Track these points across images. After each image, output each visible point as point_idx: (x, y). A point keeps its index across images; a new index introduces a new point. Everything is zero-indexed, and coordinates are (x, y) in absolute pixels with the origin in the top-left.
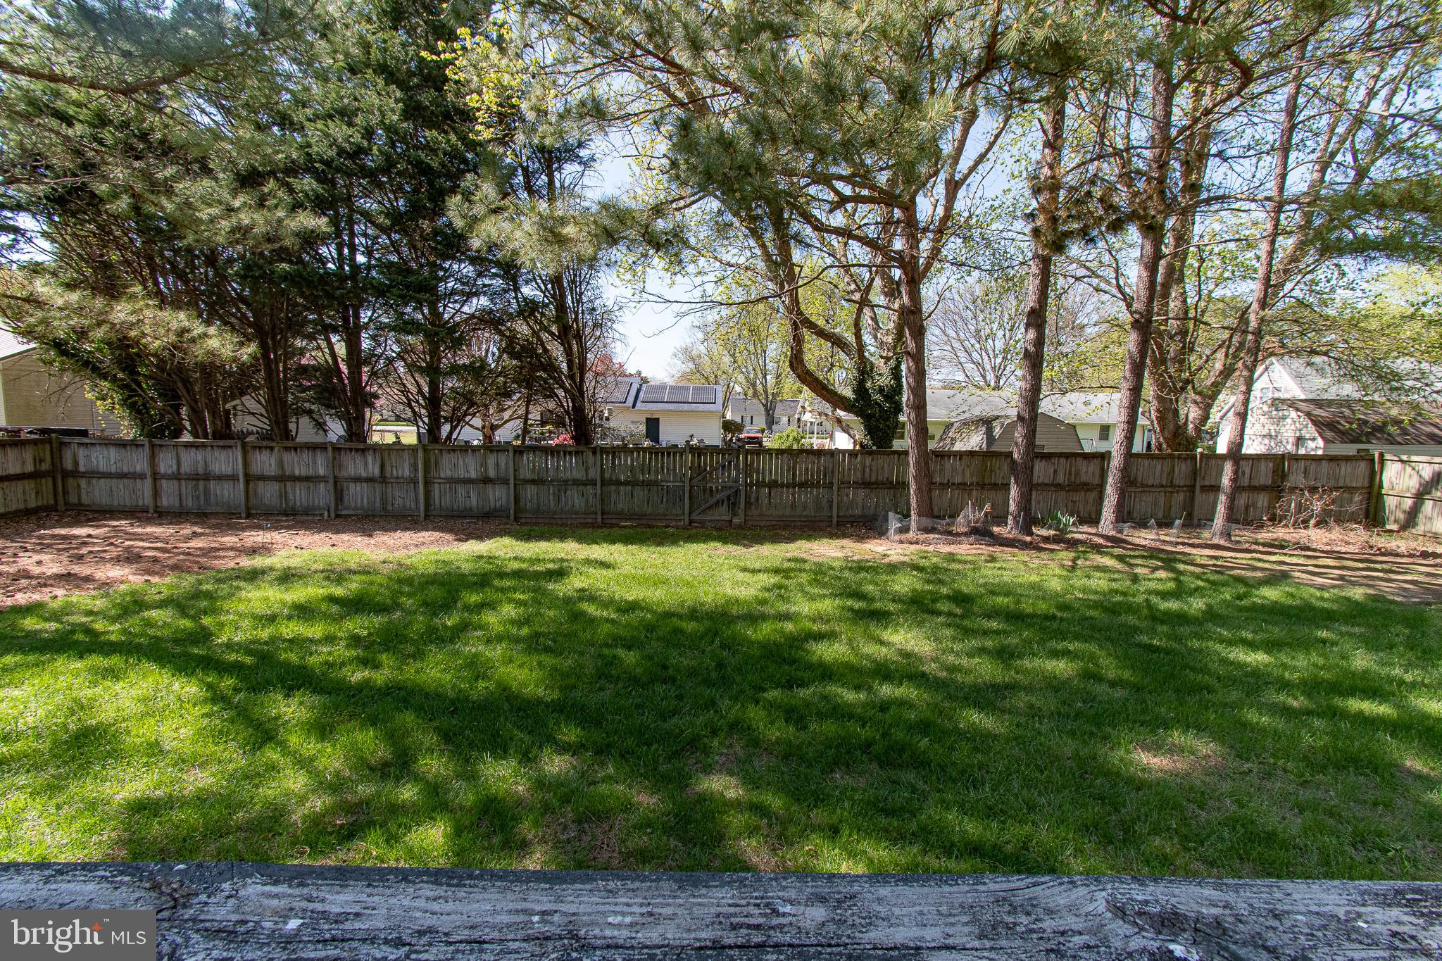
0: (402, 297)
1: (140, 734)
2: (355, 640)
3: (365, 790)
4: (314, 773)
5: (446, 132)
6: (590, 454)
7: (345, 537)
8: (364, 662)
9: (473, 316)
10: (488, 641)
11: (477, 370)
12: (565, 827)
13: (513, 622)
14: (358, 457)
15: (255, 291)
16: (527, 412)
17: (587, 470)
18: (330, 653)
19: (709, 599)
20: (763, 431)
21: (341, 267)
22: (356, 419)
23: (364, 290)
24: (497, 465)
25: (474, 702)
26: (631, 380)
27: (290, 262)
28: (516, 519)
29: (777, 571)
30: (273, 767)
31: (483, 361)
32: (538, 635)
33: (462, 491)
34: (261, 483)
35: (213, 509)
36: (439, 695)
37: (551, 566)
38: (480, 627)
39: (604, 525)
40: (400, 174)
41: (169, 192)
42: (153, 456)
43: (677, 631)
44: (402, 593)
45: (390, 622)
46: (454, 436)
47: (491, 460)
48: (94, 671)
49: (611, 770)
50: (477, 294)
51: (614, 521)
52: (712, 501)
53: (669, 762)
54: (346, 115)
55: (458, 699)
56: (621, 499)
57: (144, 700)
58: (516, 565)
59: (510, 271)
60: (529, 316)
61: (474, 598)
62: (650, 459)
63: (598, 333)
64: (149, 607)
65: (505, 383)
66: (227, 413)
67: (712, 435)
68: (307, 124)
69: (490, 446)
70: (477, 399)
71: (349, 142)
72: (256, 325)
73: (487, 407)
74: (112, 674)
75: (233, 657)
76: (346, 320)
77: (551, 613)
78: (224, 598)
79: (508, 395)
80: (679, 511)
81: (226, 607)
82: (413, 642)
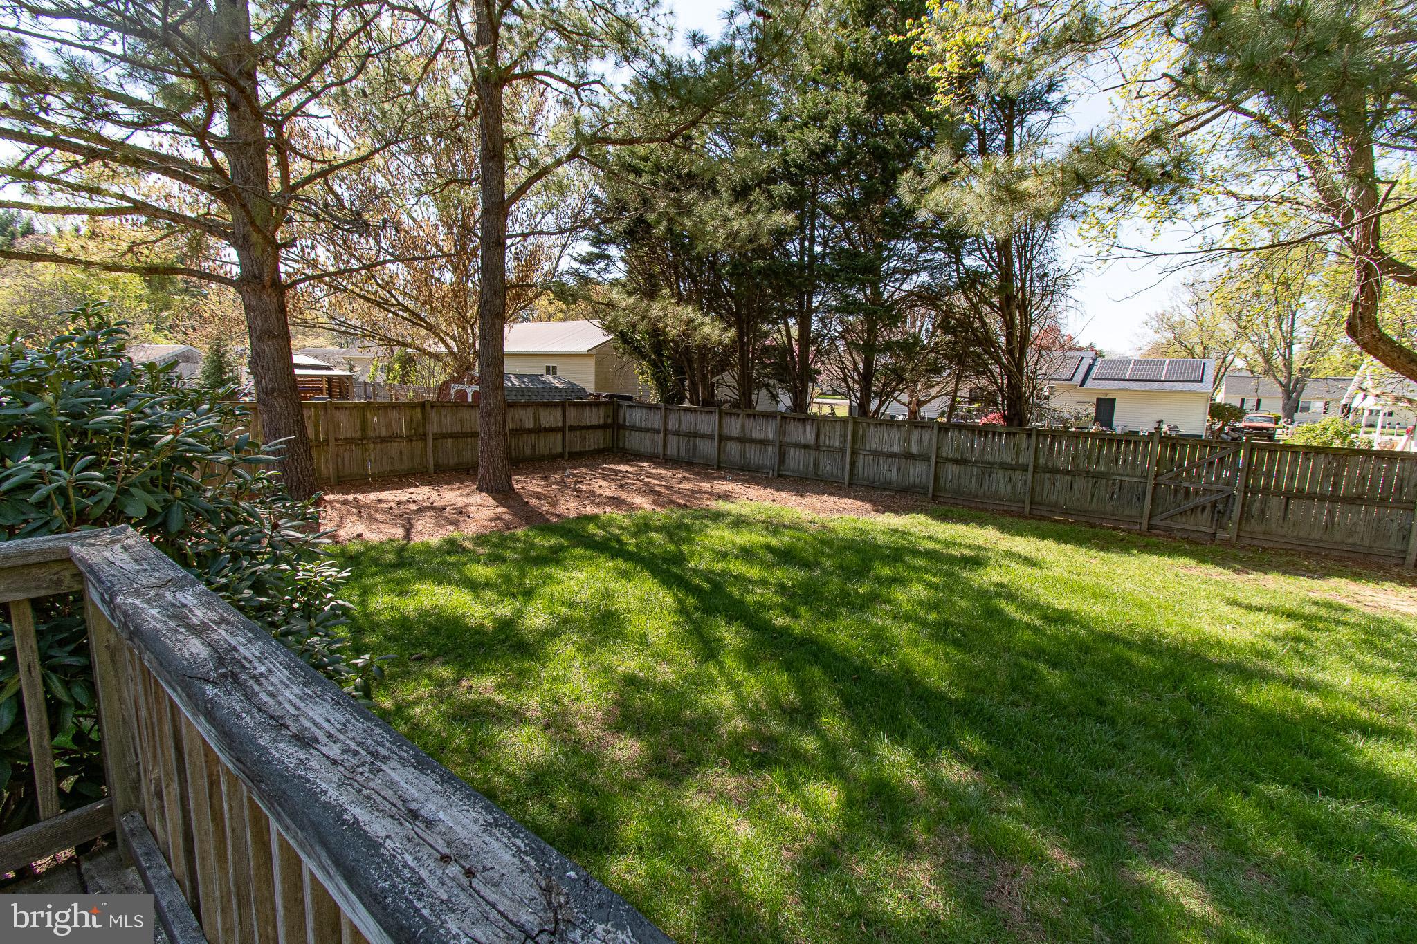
0: (848, 279)
1: (638, 624)
2: (781, 588)
3: (776, 727)
4: (740, 698)
5: (904, 113)
6: (1024, 437)
7: (783, 494)
8: (788, 610)
9: (911, 293)
10: (896, 617)
11: (910, 347)
12: (960, 848)
13: (922, 604)
14: (799, 426)
15: (738, 287)
16: (956, 389)
17: (1017, 454)
18: (762, 595)
19: (1173, 631)
20: (1277, 420)
21: (802, 258)
22: (801, 392)
23: (818, 277)
24: (921, 441)
25: (876, 676)
26: (1082, 354)
27: (765, 259)
28: (934, 498)
29: (1291, 615)
30: (712, 681)
31: (916, 338)
32: (947, 624)
33: (884, 463)
34: (729, 443)
35: (697, 460)
36: (845, 659)
37: (967, 552)
38: (889, 601)
39: (1032, 516)
40: (858, 164)
41: (690, 213)
42: (665, 417)
43: (1122, 661)
44: (822, 553)
45: (810, 578)
46: (882, 411)
47: (915, 436)
48: (617, 570)
49: (1020, 805)
50: (917, 271)
51: (1045, 514)
52: (1187, 505)
53: (1099, 824)
54: (817, 119)
55: (862, 668)
56: (1056, 491)
57: (642, 600)
58: (930, 545)
59: (954, 240)
60: (970, 288)
61: (886, 571)
62: (1101, 447)
63: (1046, 303)
64: (653, 530)
65: (936, 359)
66: (713, 385)
67: (1194, 421)
68: (788, 135)
69: (914, 422)
70: (907, 375)
71: (819, 144)
72: (737, 315)
73: (915, 383)
74: (626, 575)
75: (696, 581)
76: (801, 305)
77: (964, 603)
78: (696, 532)
79: (937, 371)
80: (1135, 512)
81: (697, 539)
82: (827, 601)
